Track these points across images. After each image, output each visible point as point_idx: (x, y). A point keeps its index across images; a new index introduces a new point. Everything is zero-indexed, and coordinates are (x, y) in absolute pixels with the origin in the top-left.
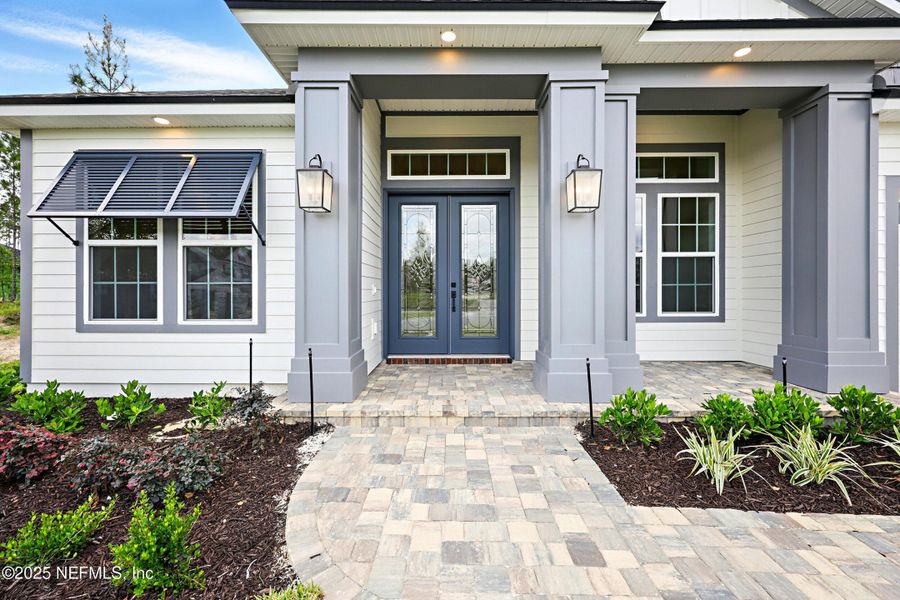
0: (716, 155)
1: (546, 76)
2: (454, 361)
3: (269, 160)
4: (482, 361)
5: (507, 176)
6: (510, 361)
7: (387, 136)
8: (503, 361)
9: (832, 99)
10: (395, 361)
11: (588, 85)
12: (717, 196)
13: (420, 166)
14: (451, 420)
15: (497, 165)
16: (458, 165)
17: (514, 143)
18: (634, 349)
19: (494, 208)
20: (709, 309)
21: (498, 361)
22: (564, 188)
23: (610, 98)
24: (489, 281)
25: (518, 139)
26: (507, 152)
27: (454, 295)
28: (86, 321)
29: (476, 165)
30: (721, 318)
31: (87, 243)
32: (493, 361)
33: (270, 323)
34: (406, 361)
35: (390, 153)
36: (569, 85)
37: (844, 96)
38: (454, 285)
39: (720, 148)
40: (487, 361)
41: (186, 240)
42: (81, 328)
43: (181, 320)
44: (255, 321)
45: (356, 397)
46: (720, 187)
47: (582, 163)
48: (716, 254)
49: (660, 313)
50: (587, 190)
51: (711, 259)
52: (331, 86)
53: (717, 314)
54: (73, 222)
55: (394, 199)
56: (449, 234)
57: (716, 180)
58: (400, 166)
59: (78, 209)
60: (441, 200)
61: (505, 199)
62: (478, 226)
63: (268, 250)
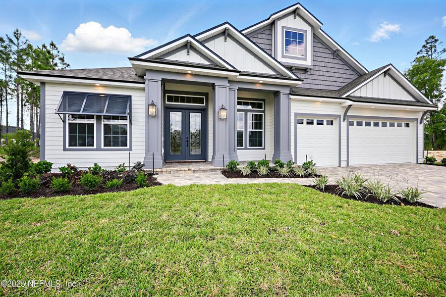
0: (263, 102)
1: (214, 84)
2: (188, 162)
3: (133, 98)
4: (196, 162)
5: (204, 105)
6: (205, 162)
7: (166, 89)
8: (203, 162)
9: (281, 94)
10: (168, 162)
11: (225, 87)
12: (263, 114)
13: (176, 99)
14: (190, 171)
15: (201, 101)
16: (189, 100)
17: (206, 95)
18: (236, 154)
19: (200, 114)
20: (261, 146)
21: (202, 162)
22: (218, 112)
23: (230, 89)
24: (199, 137)
25: (208, 94)
26: (204, 97)
27: (187, 141)
28: (67, 147)
29: (195, 100)
30: (264, 149)
31: (67, 122)
32: (200, 162)
33: (133, 148)
34: (172, 162)
35: (167, 95)
36: (220, 86)
37: (284, 94)
38: (187, 138)
39: (264, 100)
40: (198, 162)
41: (104, 122)
42: (65, 149)
43: (102, 147)
44: (128, 147)
45: (163, 167)
46: (264, 111)
47: (223, 107)
48: (263, 130)
49: (248, 147)
50: (223, 114)
51: (262, 132)
52: (156, 81)
53: (263, 147)
54: (62, 115)
55: (168, 110)
56: (186, 122)
57: (263, 109)
58: (170, 99)
59: (63, 111)
60: (184, 111)
61: (204, 112)
62: (195, 120)
63: (133, 126)
